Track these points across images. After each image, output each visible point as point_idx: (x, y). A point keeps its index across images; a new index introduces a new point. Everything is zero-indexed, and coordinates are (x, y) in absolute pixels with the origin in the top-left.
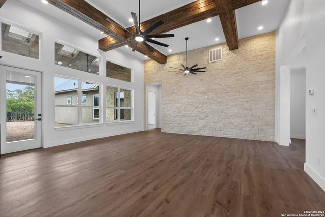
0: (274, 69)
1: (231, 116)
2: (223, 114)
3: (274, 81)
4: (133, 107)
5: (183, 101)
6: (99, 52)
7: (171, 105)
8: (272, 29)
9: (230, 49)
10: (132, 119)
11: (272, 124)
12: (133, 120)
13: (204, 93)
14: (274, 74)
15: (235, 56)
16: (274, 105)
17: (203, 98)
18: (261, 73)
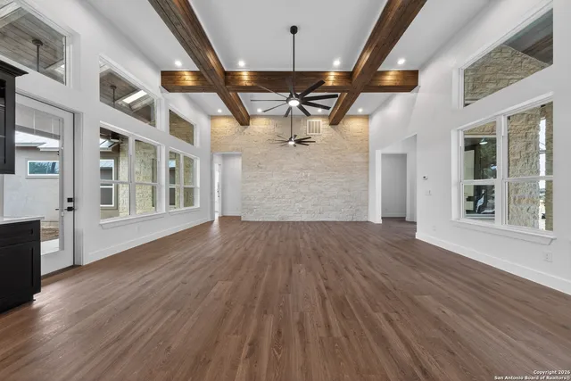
0: (368, 152)
1: (330, 197)
2: (322, 195)
3: (368, 163)
4: (198, 185)
5: (274, 178)
6: (162, 92)
7: (255, 184)
8: (367, 112)
9: (331, 124)
10: (197, 205)
11: (366, 204)
12: (199, 206)
13: (302, 170)
14: (368, 156)
15: (334, 132)
16: (367, 186)
17: (300, 175)
18: (357, 154)
